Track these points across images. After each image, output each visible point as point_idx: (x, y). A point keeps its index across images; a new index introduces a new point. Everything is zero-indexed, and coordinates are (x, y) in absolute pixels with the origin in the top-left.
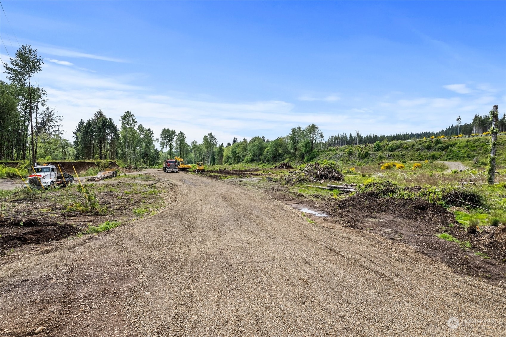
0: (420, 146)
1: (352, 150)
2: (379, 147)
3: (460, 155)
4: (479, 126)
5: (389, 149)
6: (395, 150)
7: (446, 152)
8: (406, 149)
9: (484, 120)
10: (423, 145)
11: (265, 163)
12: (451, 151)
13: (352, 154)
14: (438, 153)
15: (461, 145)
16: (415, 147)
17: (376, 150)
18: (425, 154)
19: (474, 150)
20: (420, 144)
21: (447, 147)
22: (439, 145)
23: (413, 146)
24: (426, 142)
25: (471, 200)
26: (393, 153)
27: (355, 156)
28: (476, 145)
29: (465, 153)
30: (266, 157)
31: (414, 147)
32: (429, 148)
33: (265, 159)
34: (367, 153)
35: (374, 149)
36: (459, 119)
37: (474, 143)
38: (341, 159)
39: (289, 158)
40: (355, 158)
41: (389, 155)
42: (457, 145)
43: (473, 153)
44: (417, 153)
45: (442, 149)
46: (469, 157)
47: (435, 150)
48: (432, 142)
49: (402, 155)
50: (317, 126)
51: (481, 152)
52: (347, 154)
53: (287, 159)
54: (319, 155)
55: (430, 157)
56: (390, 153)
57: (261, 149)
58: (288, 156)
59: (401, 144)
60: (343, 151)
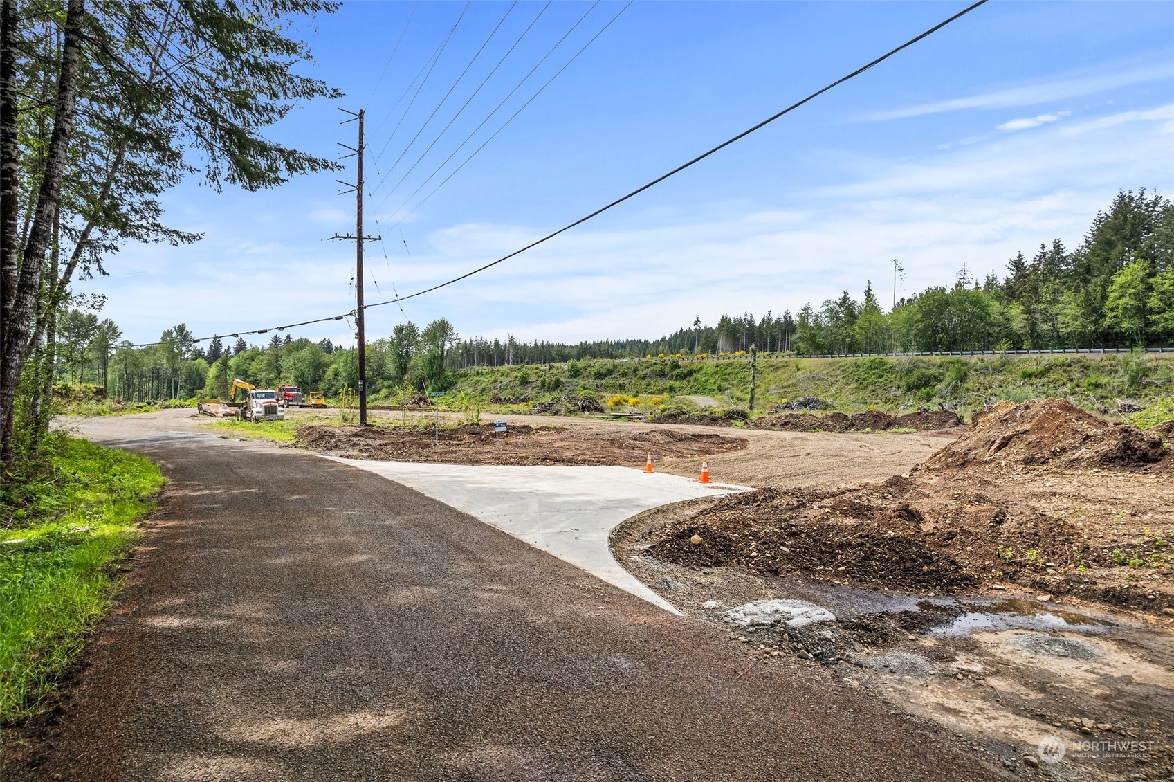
0: (647, 371)
1: (527, 374)
2: (577, 371)
3: (708, 387)
4: (727, 336)
5: (595, 374)
6: (606, 376)
7: (689, 381)
8: (625, 375)
9: (735, 326)
10: (651, 368)
11: (330, 398)
12: (696, 380)
13: (527, 383)
14: (677, 384)
15: (709, 372)
16: (641, 373)
17: (571, 376)
18: (657, 383)
19: (726, 380)
20: (647, 368)
21: (691, 373)
22: (678, 370)
23: (636, 370)
24: (656, 364)
25: (742, 416)
26: (603, 382)
27: (534, 385)
28: (728, 371)
29: (714, 383)
30: (333, 385)
31: (638, 372)
32: (662, 374)
33: (330, 389)
34: (558, 380)
35: (567, 374)
36: (697, 322)
37: (726, 369)
38: (508, 391)
39: (389, 387)
40: (535, 390)
41: (597, 386)
42: (703, 372)
43: (725, 384)
44: (644, 383)
45: (683, 376)
46: (720, 389)
47: (671, 378)
48: (666, 364)
49: (620, 386)
50: (450, 323)
51: (735, 382)
52: (517, 382)
53: (384, 390)
54: (456, 383)
55: (666, 389)
56: (599, 382)
57: (318, 367)
58: (386, 383)
59: (615, 367)
60: (507, 377)
